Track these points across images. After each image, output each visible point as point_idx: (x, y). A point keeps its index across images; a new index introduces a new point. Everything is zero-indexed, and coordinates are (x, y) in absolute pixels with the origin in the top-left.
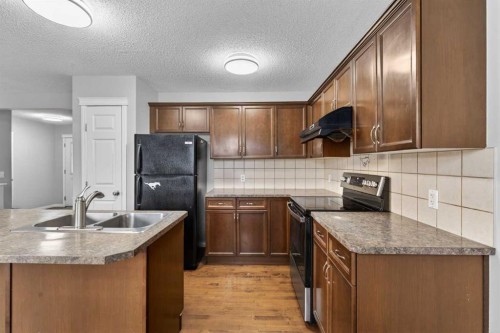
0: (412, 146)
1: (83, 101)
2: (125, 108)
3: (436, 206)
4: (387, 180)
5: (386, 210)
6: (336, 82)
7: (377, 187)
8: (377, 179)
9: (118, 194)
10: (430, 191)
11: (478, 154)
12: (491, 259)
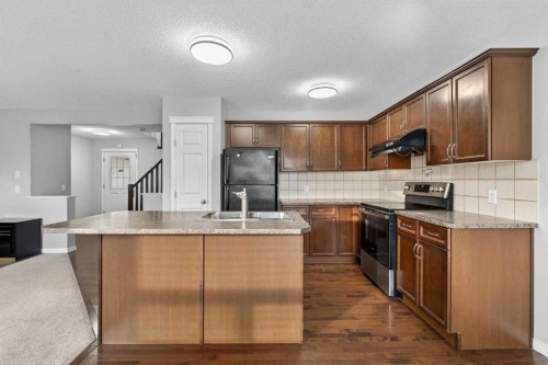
0: (485, 159)
1: (173, 119)
2: (211, 126)
3: (496, 201)
4: (452, 185)
5: (451, 209)
6: (405, 108)
7: (443, 192)
8: (444, 185)
9: (204, 202)
10: (490, 192)
11: (526, 164)
12: (535, 230)
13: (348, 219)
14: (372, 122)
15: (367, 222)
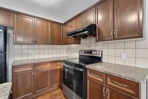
3: (125, 58)
4: (102, 51)
13: (56, 68)
14: (65, 24)
15: (66, 70)
